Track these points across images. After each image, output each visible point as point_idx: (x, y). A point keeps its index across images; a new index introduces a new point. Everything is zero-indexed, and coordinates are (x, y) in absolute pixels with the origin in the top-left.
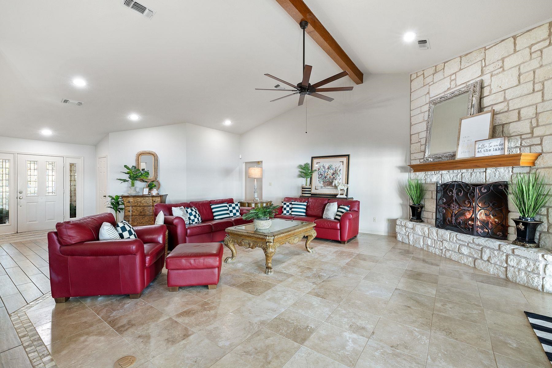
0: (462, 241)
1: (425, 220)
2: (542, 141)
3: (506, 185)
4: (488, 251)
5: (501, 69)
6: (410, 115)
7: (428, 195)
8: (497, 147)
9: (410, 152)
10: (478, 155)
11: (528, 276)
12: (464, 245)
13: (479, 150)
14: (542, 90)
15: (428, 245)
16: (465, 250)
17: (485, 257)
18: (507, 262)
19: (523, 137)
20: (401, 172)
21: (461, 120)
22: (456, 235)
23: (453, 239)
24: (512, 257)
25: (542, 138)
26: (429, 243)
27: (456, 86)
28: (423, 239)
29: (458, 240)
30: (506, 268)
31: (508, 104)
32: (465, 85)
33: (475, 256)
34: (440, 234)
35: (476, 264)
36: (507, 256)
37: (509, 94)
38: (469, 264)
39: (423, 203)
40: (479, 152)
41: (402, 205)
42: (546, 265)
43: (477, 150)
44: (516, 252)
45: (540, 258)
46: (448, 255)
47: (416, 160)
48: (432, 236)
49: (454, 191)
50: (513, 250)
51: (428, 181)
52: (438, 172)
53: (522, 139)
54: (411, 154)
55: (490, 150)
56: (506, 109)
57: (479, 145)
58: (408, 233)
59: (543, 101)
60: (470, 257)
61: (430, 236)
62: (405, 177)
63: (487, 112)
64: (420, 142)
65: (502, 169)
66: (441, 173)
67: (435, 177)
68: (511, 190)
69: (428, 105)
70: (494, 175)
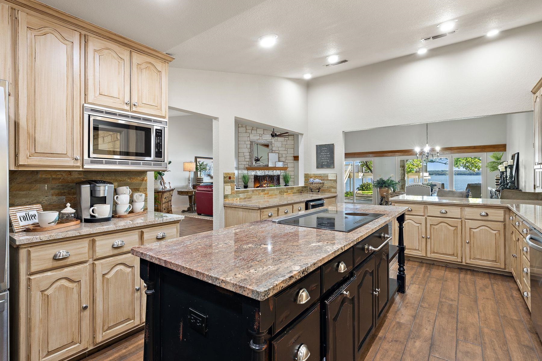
3: (279, 176)
5: (277, 140)
6: (238, 143)
7: (250, 180)
21: (268, 153)
25: (288, 163)
27: (262, 139)
31: (280, 151)
32: (266, 140)
39: (248, 184)
43: (275, 165)
47: (242, 164)
51: (250, 174)
52: (254, 171)
53: (284, 163)
54: (239, 161)
55: (279, 165)
56: (280, 153)
57: (275, 163)
59: (288, 154)
63: (275, 153)
64: (245, 157)
65: (278, 171)
66: (256, 171)
67: (253, 173)
68: (281, 177)
69: (250, 142)
70: (276, 173)
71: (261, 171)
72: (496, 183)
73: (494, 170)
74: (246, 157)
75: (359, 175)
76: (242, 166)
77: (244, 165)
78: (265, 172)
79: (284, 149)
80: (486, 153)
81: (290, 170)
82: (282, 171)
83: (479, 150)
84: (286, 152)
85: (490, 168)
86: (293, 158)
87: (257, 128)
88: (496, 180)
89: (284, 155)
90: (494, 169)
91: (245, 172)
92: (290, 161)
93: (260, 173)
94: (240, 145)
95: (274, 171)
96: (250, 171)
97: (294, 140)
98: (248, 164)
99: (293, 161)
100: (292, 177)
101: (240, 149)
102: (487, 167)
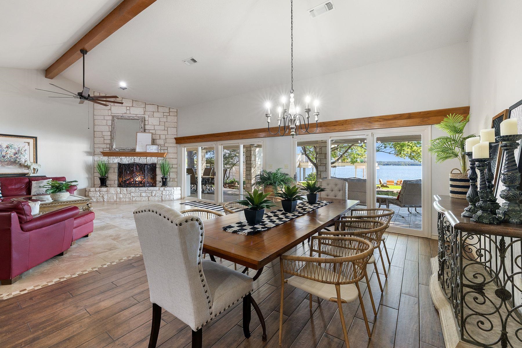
0: (142, 190)
1: (109, 186)
2: (167, 148)
3: (155, 164)
4: (155, 192)
5: (153, 116)
6: (94, 118)
7: (111, 171)
8: (155, 149)
9: (94, 143)
10: (147, 151)
11: (169, 197)
12: (143, 192)
13: (148, 149)
14: (167, 130)
15: (120, 198)
16: (144, 194)
17: (153, 195)
18: (162, 194)
19: (161, 146)
20: (87, 155)
21: (137, 133)
22: (139, 188)
23: (137, 190)
24: (164, 191)
25: (167, 147)
26: (121, 197)
27: (130, 114)
28: (116, 196)
29: (140, 190)
30: (162, 196)
31: (156, 131)
32: (135, 115)
33: (149, 195)
34: (129, 190)
35: (149, 199)
36: (162, 192)
37: (156, 128)
38: (146, 200)
39: (107, 176)
40: (148, 150)
41: (88, 178)
42: (174, 191)
43: (147, 149)
44: (165, 189)
45: (173, 189)
46: (134, 199)
47: (99, 148)
48: (123, 192)
49: (134, 167)
50: (164, 189)
51: (111, 162)
52: (118, 157)
53: (161, 147)
54: (94, 144)
55: (153, 150)
56: (155, 133)
57: (148, 147)
58: (102, 195)
59: (168, 134)
60: (146, 196)
61: (122, 193)
62: (90, 159)
63: (149, 133)
64: (104, 137)
65: (153, 158)
66: (121, 157)
67: (116, 160)
68: (157, 166)
69: (111, 117)
70: (150, 160)
71: (127, 157)
72: (451, 189)
73: (447, 158)
74: (106, 138)
75: (309, 165)
76: (98, 151)
77: (103, 148)
78: (135, 159)
79: (163, 128)
80: (429, 126)
81: (171, 157)
82: (159, 158)
83: (417, 120)
84: (166, 133)
85: (438, 151)
86: (174, 141)
87: (122, 98)
88: (452, 180)
89: (163, 137)
90: (448, 155)
91: (105, 159)
92: (171, 145)
93: (126, 160)
94: (96, 121)
95: (148, 158)
96: (112, 157)
97: (177, 116)
98: (109, 148)
99: (176, 145)
100: (175, 166)
101: (96, 127)
102: (431, 150)
